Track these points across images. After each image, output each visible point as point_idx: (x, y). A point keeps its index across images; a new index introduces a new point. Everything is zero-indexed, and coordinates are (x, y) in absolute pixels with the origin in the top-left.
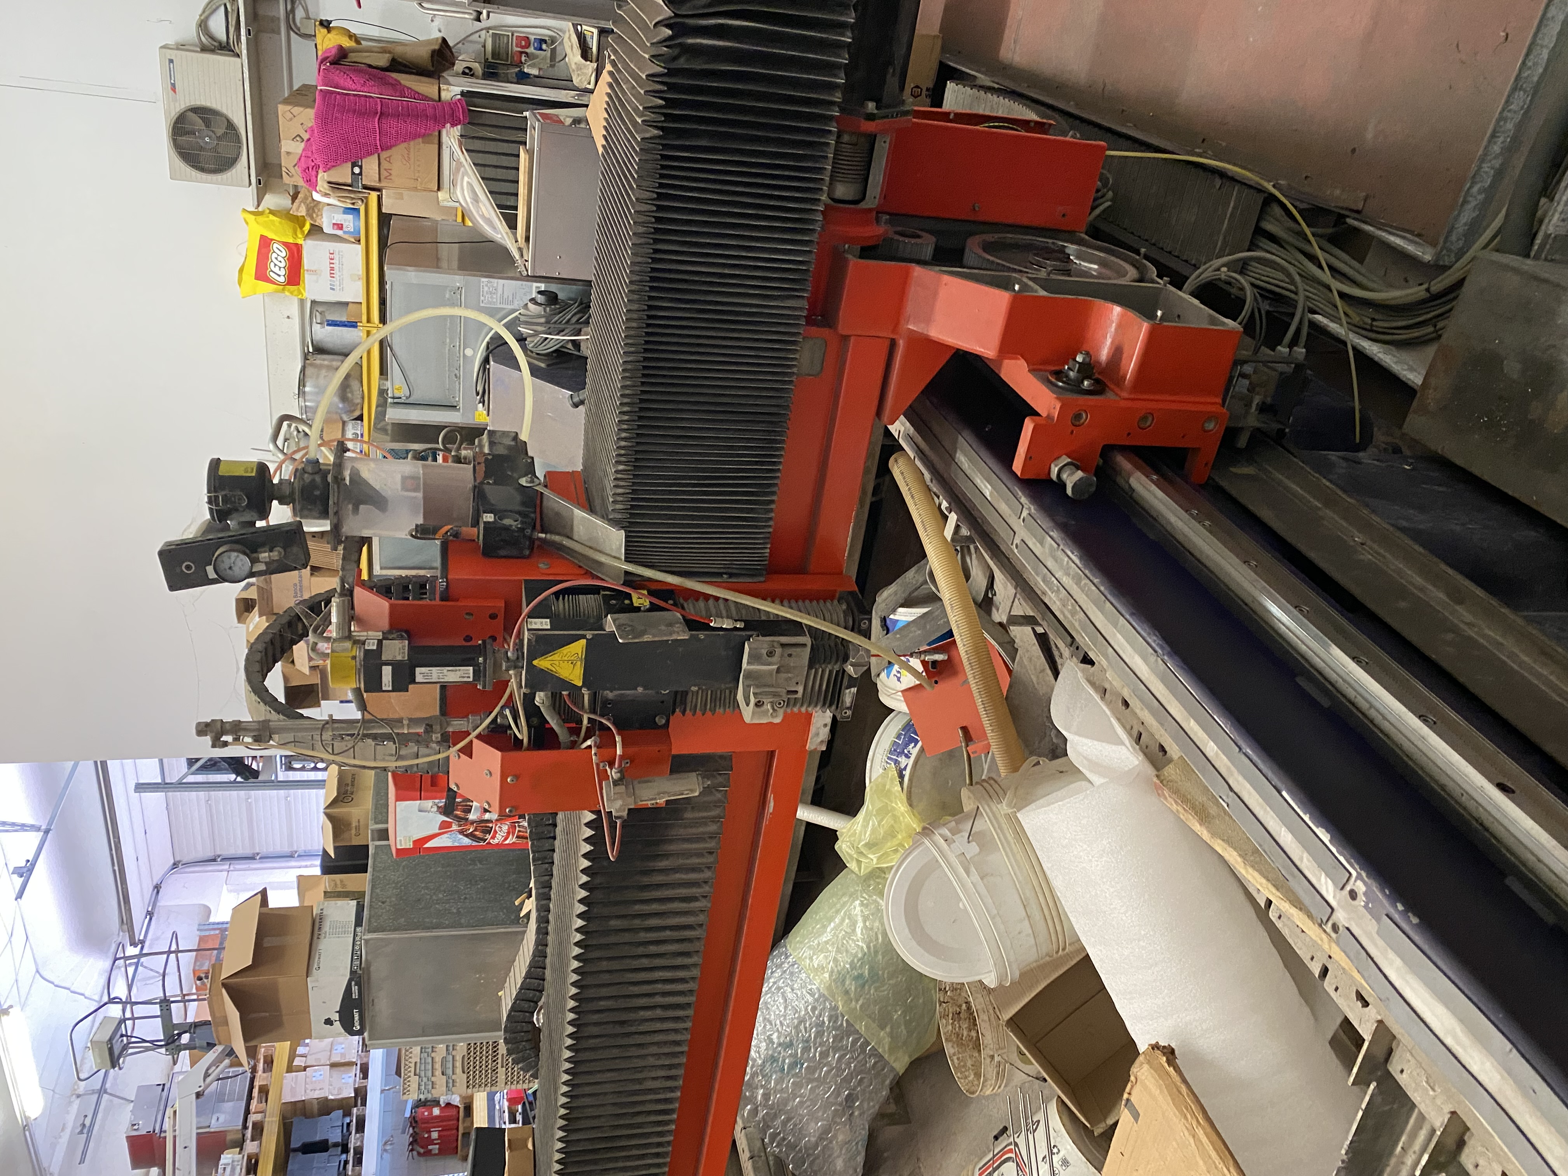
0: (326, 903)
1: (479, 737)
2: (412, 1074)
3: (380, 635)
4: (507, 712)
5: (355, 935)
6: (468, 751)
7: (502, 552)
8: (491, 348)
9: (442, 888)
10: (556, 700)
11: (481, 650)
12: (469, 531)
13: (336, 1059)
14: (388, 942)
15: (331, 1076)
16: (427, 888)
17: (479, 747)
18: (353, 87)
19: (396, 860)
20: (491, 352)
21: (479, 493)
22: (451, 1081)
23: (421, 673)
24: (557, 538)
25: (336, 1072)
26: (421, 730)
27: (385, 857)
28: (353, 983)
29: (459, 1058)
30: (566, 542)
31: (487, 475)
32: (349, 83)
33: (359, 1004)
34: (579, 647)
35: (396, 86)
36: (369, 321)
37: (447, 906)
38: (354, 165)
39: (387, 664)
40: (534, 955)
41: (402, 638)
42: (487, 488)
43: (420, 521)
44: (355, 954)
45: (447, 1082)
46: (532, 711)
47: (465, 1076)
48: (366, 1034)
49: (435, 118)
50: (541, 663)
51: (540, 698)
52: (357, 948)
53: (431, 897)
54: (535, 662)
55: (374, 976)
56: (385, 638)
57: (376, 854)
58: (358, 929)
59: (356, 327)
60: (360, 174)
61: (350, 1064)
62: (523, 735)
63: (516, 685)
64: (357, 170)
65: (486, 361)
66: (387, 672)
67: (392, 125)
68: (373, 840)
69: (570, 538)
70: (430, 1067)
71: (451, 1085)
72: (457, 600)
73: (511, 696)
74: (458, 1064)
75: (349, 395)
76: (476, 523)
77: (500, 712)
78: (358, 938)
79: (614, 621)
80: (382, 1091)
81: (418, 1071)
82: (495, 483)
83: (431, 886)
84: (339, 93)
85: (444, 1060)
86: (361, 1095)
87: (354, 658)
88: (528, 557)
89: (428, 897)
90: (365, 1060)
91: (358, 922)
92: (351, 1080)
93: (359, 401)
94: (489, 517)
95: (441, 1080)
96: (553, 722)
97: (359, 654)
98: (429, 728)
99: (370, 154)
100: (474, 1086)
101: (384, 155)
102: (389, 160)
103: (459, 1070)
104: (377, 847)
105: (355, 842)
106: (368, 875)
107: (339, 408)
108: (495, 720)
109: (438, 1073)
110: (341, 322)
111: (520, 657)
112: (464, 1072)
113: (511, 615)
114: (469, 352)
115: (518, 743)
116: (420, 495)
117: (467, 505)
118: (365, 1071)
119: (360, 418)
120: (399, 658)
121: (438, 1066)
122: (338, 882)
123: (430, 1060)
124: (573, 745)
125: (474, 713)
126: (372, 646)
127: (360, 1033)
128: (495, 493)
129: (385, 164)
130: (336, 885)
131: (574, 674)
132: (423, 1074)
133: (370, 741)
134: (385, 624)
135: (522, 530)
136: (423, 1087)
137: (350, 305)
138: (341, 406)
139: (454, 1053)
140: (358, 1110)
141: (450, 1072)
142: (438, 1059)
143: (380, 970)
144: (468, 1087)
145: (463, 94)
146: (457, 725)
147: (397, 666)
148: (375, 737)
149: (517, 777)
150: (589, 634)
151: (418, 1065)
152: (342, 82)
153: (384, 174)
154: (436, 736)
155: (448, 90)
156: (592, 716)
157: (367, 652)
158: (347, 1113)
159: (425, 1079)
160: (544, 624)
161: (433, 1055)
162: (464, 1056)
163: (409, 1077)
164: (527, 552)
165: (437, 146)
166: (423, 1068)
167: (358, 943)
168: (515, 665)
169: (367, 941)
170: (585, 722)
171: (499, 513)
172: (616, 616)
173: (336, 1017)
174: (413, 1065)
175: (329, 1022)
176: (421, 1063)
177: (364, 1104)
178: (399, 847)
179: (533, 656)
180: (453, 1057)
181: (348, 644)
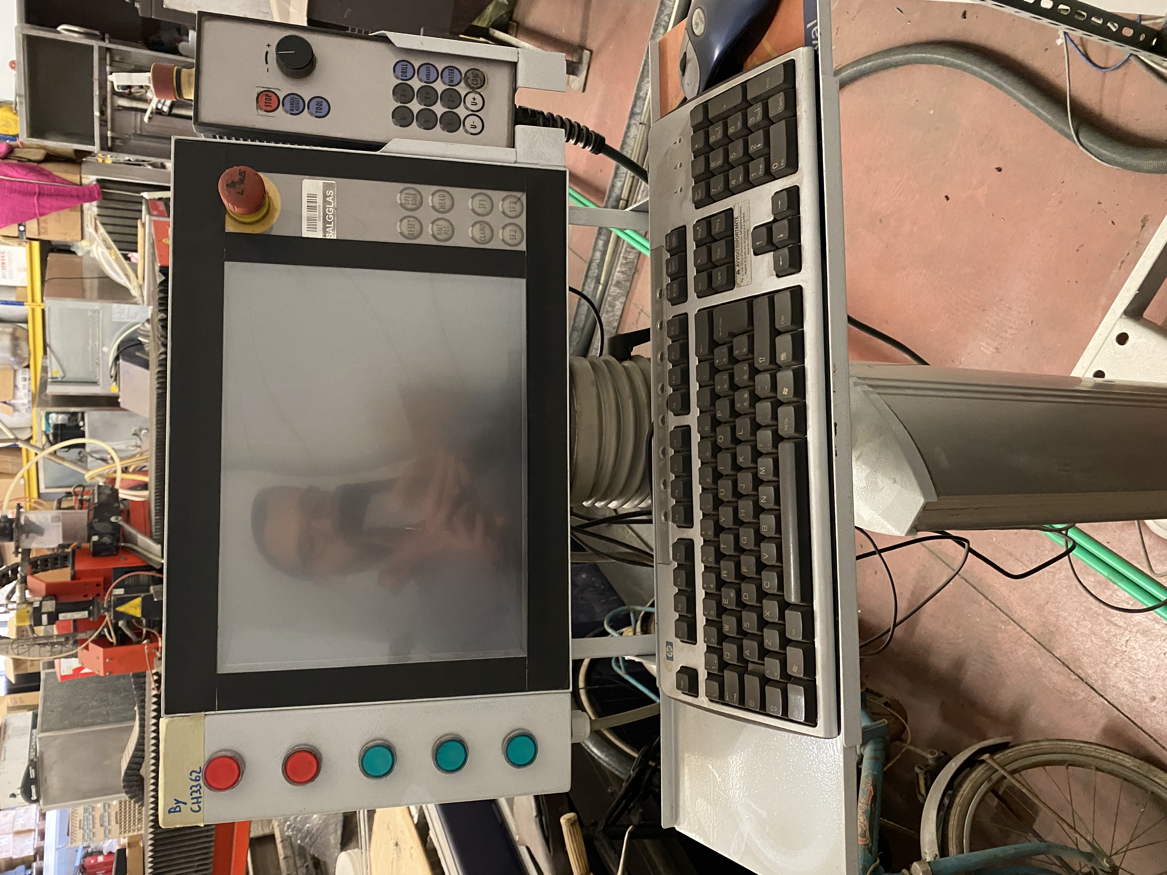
0: (9, 715)
1: (93, 642)
2: (78, 828)
3: (40, 599)
4: (105, 630)
5: (32, 735)
6: (87, 648)
7: (102, 554)
8: (120, 350)
9: (95, 698)
10: (129, 624)
11: (91, 603)
12: (86, 545)
13: (17, 829)
14: (56, 738)
15: (14, 841)
16: (84, 699)
17: (92, 646)
18: (19, 176)
19: (61, 683)
20: (121, 352)
21: (90, 526)
22: (107, 831)
23: (62, 616)
24: (130, 545)
25: (19, 838)
26: (63, 640)
27: (52, 680)
28: (30, 768)
29: (113, 814)
30: (135, 547)
31: (95, 517)
32: (15, 174)
33: (35, 781)
34: (138, 601)
35: (48, 175)
36: (33, 301)
37: (99, 710)
38: (20, 225)
39: (44, 613)
40: (138, 739)
41: (51, 599)
42: (95, 525)
43: (61, 542)
44: (32, 747)
45: (105, 832)
46: (117, 629)
47: (118, 825)
48: (41, 802)
49: (78, 197)
50: (120, 609)
51: (121, 623)
52: (33, 744)
53: (88, 704)
54: (117, 609)
55: (46, 762)
56: (43, 600)
57: (46, 680)
58: (34, 731)
59: (23, 305)
60: (25, 231)
61: (30, 831)
62: (114, 640)
63: (108, 618)
64: (22, 228)
65: (117, 359)
66: (45, 618)
67: (46, 201)
68: (44, 669)
69: (136, 544)
70: (91, 822)
71: (107, 833)
72: (79, 579)
73: (107, 622)
74: (113, 818)
75: (19, 352)
76: (89, 540)
77: (102, 630)
78: (33, 737)
79: (154, 589)
80: (57, 849)
81: (82, 826)
82: (99, 521)
83: (87, 697)
84: (9, 180)
85: (102, 817)
86: (39, 854)
87: (28, 612)
88: (115, 555)
89: (85, 705)
90: (41, 827)
91: (34, 726)
92: (31, 843)
93: (26, 356)
94: (95, 538)
95: (100, 831)
96: (128, 633)
97: (30, 609)
98: (67, 639)
99: (31, 218)
100: (125, 832)
101: (42, 218)
102: (45, 221)
103: (113, 822)
104: (47, 674)
105: (30, 670)
106: (41, 693)
107: (10, 361)
108: (100, 632)
109: (98, 825)
110: (11, 302)
111: (110, 606)
112: (117, 823)
113: (107, 584)
114: (105, 349)
115: (112, 643)
116: (60, 524)
117: (85, 533)
118: (42, 835)
119: (28, 366)
120: (50, 610)
121: (97, 821)
122: (18, 699)
123: (91, 817)
124: (139, 642)
125: (90, 629)
126: (37, 605)
127: (37, 801)
128: (98, 526)
129: (42, 225)
130: (16, 702)
131: (137, 612)
132: (86, 827)
133: (37, 647)
134: (44, 593)
135: (112, 544)
136: (86, 837)
137: (18, 289)
138: (12, 359)
139: (109, 810)
140: (37, 864)
141: (106, 824)
142: (97, 815)
143: (51, 757)
144: (120, 833)
145: (98, 181)
146: (81, 636)
147: (49, 614)
148: (39, 644)
149: (111, 659)
150: (143, 595)
151: (82, 822)
152: (10, 173)
153: (42, 230)
154: (71, 642)
155: (86, 178)
156: (148, 629)
157: (35, 608)
158: (29, 867)
159: (87, 831)
160: (120, 591)
161: (93, 813)
162: (116, 813)
163: (76, 830)
164: (115, 553)
165: (80, 214)
166: (86, 823)
167: (34, 740)
168: (108, 610)
169: (40, 739)
170: (144, 632)
171: (101, 535)
172: (155, 587)
173: (19, 791)
174: (78, 822)
175: (13, 795)
176: (84, 820)
177: (42, 858)
178: (63, 674)
179: (116, 606)
180: (109, 813)
181: (24, 606)
